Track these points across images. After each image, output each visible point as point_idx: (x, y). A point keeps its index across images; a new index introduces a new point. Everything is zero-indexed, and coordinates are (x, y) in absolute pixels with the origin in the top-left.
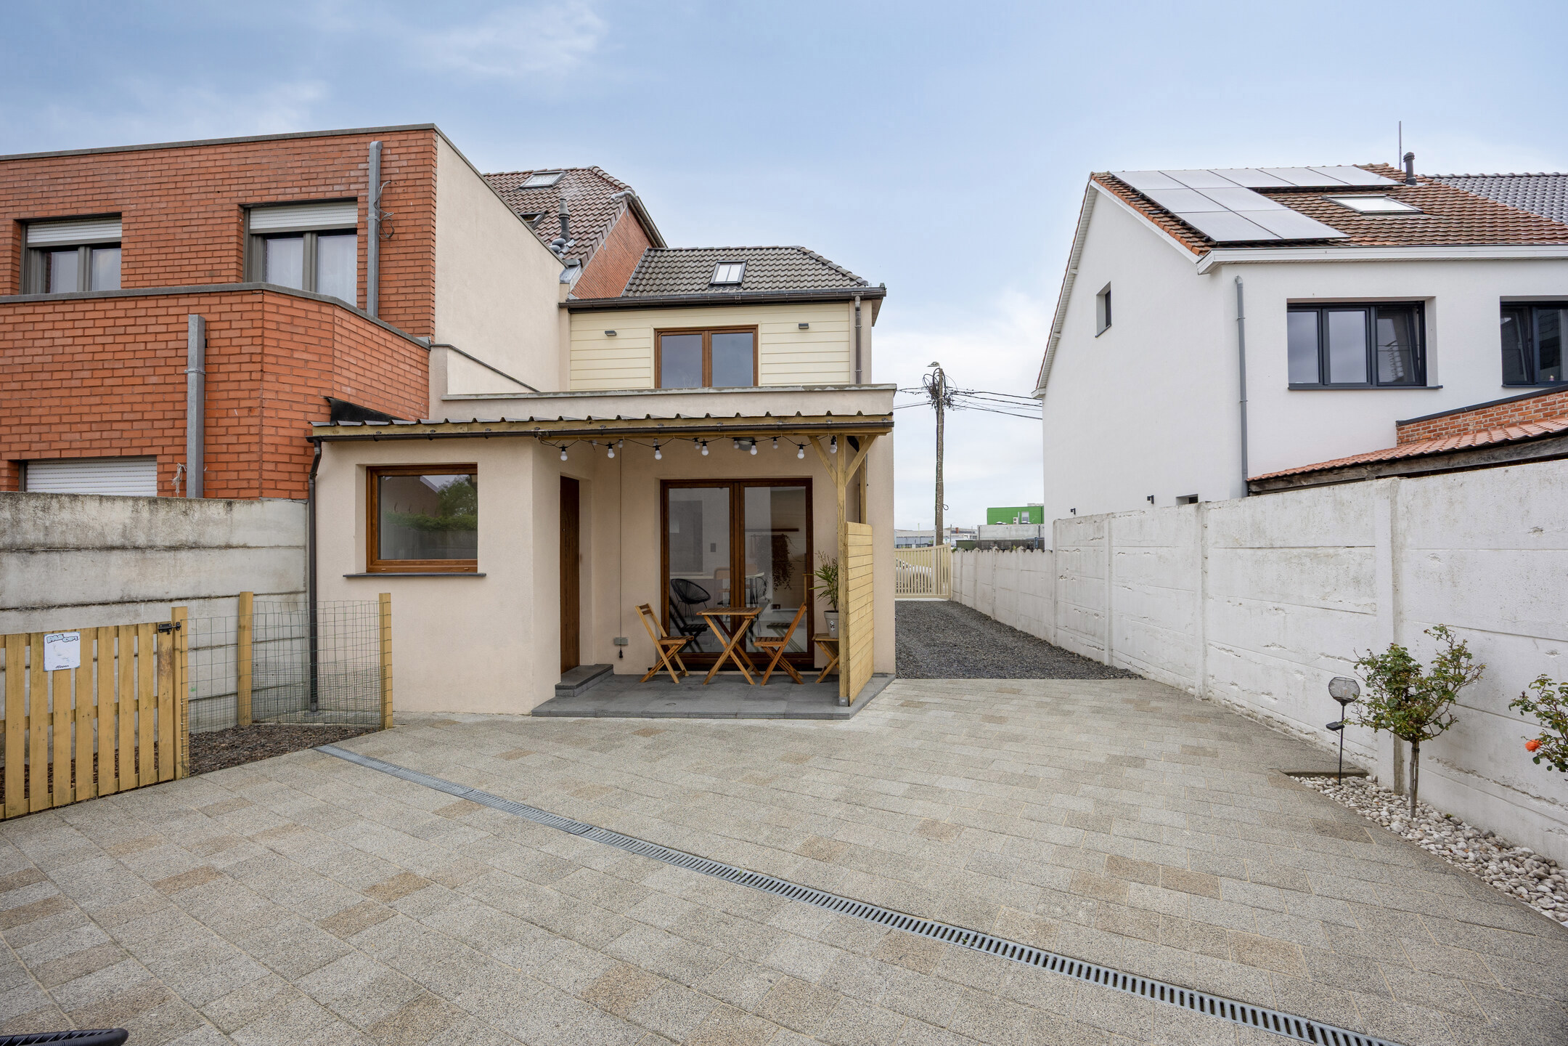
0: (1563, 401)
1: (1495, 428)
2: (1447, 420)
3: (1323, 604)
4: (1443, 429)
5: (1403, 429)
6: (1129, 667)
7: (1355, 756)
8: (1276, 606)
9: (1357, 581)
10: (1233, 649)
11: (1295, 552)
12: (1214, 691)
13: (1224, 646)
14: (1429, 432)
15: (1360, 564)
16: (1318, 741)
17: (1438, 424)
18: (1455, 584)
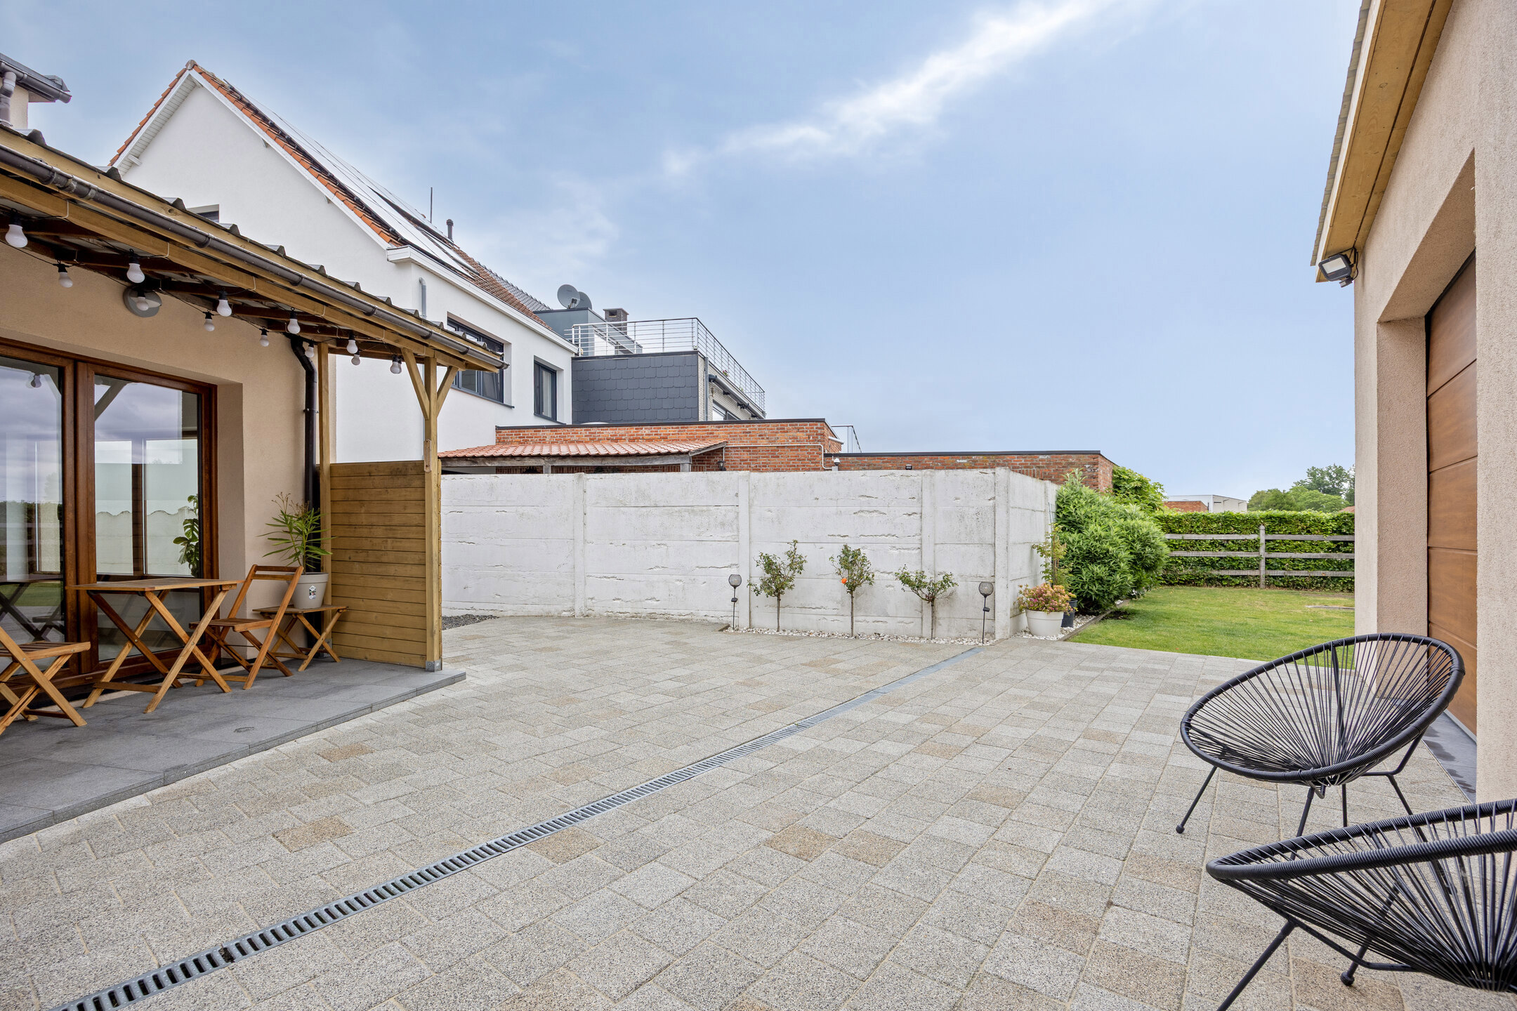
0: (600, 433)
1: (562, 443)
2: (532, 431)
3: (698, 538)
4: (530, 437)
5: (501, 432)
6: (469, 612)
7: (721, 619)
8: (659, 542)
9: (723, 524)
10: (616, 575)
11: (676, 509)
12: (595, 609)
13: (605, 575)
14: (520, 438)
15: (725, 515)
16: (693, 617)
17: (526, 433)
18: (780, 523)
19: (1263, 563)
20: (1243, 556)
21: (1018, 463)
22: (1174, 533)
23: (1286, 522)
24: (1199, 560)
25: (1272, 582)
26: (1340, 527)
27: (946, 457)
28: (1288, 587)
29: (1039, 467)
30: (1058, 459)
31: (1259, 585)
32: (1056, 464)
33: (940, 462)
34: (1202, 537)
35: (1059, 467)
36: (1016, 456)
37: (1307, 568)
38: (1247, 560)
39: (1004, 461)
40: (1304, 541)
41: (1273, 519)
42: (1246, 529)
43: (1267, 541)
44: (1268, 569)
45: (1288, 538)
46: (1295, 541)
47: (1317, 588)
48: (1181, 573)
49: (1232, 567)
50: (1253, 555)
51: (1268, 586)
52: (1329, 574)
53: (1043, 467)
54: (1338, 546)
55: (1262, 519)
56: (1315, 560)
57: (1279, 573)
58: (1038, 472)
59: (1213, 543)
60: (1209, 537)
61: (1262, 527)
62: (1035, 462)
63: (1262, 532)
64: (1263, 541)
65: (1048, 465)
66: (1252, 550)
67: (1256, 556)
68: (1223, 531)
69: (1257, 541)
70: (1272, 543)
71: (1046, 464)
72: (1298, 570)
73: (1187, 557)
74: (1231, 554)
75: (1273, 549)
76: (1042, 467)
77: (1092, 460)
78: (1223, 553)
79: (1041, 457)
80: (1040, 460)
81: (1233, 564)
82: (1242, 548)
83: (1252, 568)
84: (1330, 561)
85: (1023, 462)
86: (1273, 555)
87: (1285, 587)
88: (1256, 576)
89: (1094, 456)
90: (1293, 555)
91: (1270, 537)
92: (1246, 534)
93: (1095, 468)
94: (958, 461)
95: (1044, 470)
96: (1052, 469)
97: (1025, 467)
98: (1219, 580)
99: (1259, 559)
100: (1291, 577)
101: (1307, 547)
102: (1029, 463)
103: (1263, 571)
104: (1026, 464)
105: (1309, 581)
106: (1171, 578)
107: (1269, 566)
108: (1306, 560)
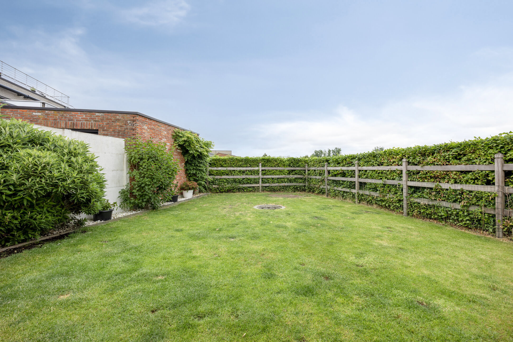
19: (260, 181)
20: (253, 177)
21: (80, 117)
22: (223, 167)
23: (270, 161)
24: (234, 180)
25: (264, 189)
26: (290, 164)
27: (24, 110)
28: (271, 191)
29: (96, 121)
30: (109, 116)
31: (259, 191)
32: (108, 119)
33: (20, 114)
34: (235, 169)
35: (109, 122)
36: (79, 113)
37: (278, 182)
38: (255, 179)
39: (70, 115)
40: (277, 170)
41: (265, 160)
42: (254, 165)
43: (262, 170)
44: (263, 183)
45: (270, 169)
46: (273, 170)
47: (282, 191)
48: (226, 186)
49: (248, 183)
50: (257, 177)
51: (263, 191)
52: (286, 184)
53: (99, 121)
54: (290, 172)
55: (260, 160)
56: (281, 178)
57: (267, 185)
58: (95, 124)
59: (240, 171)
60: (239, 169)
61: (260, 164)
62: (93, 117)
63: (260, 166)
64: (260, 170)
65: (102, 120)
66: (256, 175)
67: (258, 177)
68: (244, 166)
69: (258, 171)
70: (265, 171)
71: (101, 119)
72: (274, 183)
73: (229, 179)
74: (248, 177)
75: (265, 174)
76: (97, 121)
77: (132, 118)
78: (244, 176)
79: (97, 114)
80: (96, 116)
81: (249, 181)
82: (252, 174)
83: (256, 183)
84: (288, 179)
85: (84, 117)
86: (265, 177)
87: (270, 191)
88: (258, 187)
89: (133, 116)
90: (273, 177)
91: (264, 168)
92: (254, 167)
93: (134, 123)
94: (34, 114)
95: (99, 123)
96: (105, 123)
97: (86, 121)
98: (243, 189)
99: (259, 179)
100: (272, 187)
101: (278, 173)
102: (89, 118)
103: (260, 184)
104: (86, 118)
105: (279, 188)
106: (221, 189)
107: (263, 182)
108: (278, 178)
